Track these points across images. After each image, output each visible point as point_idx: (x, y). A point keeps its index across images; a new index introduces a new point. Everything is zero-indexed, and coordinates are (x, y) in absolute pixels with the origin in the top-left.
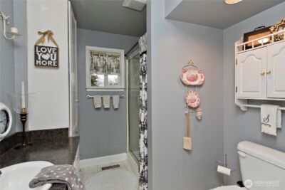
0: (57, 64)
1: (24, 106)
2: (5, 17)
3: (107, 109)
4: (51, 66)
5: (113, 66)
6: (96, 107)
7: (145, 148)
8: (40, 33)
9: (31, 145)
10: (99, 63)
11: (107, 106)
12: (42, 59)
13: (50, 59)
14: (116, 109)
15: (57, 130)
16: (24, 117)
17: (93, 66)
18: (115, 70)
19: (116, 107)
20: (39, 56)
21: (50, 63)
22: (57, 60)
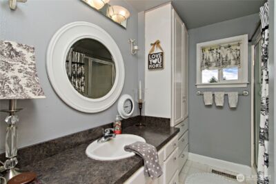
0: (162, 65)
1: (140, 98)
2: (132, 41)
3: (220, 107)
4: (158, 68)
5: (231, 57)
6: (207, 104)
7: (265, 166)
8: (152, 44)
9: (144, 125)
10: (211, 58)
11: (219, 103)
12: (153, 63)
13: (157, 63)
14: (234, 109)
15: (162, 118)
16: (140, 105)
17: (204, 62)
18: (233, 62)
19: (233, 106)
20: (151, 61)
21: (157, 65)
22: (162, 62)
